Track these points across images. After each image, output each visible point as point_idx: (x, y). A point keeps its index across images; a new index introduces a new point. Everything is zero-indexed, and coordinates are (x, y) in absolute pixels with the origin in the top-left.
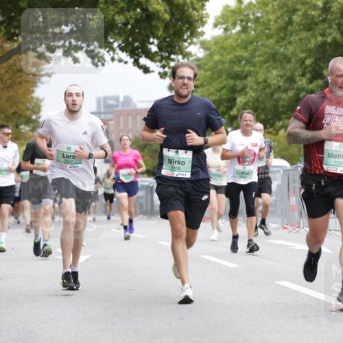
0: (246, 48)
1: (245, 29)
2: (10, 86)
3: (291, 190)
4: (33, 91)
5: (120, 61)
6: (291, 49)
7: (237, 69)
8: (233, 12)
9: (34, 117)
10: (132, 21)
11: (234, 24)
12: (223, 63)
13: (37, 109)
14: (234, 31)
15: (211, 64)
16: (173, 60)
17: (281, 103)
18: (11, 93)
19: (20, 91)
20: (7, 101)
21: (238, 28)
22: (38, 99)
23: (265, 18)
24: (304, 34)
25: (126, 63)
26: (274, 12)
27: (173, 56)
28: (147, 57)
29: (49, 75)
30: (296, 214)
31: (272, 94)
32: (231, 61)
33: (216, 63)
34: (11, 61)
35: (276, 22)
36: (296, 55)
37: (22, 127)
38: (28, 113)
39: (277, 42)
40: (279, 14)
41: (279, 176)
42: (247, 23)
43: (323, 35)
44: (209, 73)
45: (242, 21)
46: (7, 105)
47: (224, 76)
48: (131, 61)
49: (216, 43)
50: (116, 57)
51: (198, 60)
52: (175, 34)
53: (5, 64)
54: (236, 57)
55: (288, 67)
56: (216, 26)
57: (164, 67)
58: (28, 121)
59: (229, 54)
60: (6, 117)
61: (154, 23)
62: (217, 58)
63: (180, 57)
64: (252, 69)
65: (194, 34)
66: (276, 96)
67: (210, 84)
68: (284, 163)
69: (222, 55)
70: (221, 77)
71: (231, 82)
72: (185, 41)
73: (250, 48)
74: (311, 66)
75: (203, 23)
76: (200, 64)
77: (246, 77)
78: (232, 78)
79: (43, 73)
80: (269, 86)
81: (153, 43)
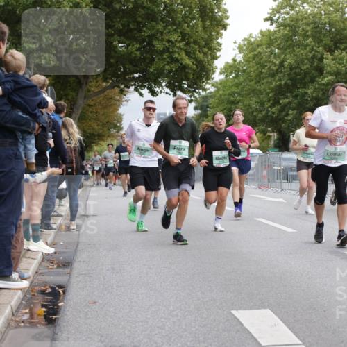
0: (237, 87)
1: (237, 76)
2: (105, 108)
3: (264, 167)
4: (118, 110)
5: (167, 93)
6: (263, 87)
7: (232, 98)
8: (231, 66)
9: (118, 124)
10: (174, 69)
11: (232, 73)
12: (225, 95)
13: (120, 119)
14: (231, 77)
15: (218, 95)
16: (197, 93)
17: (258, 118)
18: (106, 111)
19: (111, 110)
20: (103, 115)
21: (234, 75)
22: (120, 114)
23: (248, 70)
24: (270, 79)
25: (170, 94)
26: (253, 67)
27: (197, 90)
28: (182, 91)
29: (127, 101)
30: (266, 181)
31: (253, 112)
32: (229, 94)
33: (221, 95)
34: (106, 93)
35: (254, 72)
36: (266, 91)
37: (112, 130)
38: (115, 122)
39: (256, 83)
40: (256, 67)
41: (257, 158)
42: (239, 72)
43: (280, 80)
44: (217, 101)
45: (235, 71)
46: (103, 117)
47: (226, 102)
48: (172, 93)
49: (221, 84)
50: (163, 91)
51: (211, 93)
52: (198, 78)
53: (102, 95)
54: (232, 92)
55: (261, 96)
56: (221, 73)
57: (191, 96)
58: (115, 127)
59: (228, 90)
60: (103, 124)
61: (187, 70)
62: (221, 92)
63: (201, 91)
64: (241, 98)
65: (208, 78)
66: (255, 114)
67: (218, 107)
68: (259, 151)
69: (224, 91)
70: (223, 103)
71: (229, 106)
72: (203, 82)
73: (240, 87)
74: (273, 96)
75: (213, 73)
76: (212, 96)
77: (238, 103)
78: (230, 103)
79: (124, 99)
80: (251, 108)
81: (185, 84)
